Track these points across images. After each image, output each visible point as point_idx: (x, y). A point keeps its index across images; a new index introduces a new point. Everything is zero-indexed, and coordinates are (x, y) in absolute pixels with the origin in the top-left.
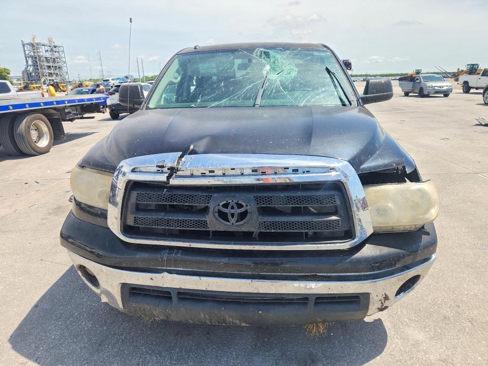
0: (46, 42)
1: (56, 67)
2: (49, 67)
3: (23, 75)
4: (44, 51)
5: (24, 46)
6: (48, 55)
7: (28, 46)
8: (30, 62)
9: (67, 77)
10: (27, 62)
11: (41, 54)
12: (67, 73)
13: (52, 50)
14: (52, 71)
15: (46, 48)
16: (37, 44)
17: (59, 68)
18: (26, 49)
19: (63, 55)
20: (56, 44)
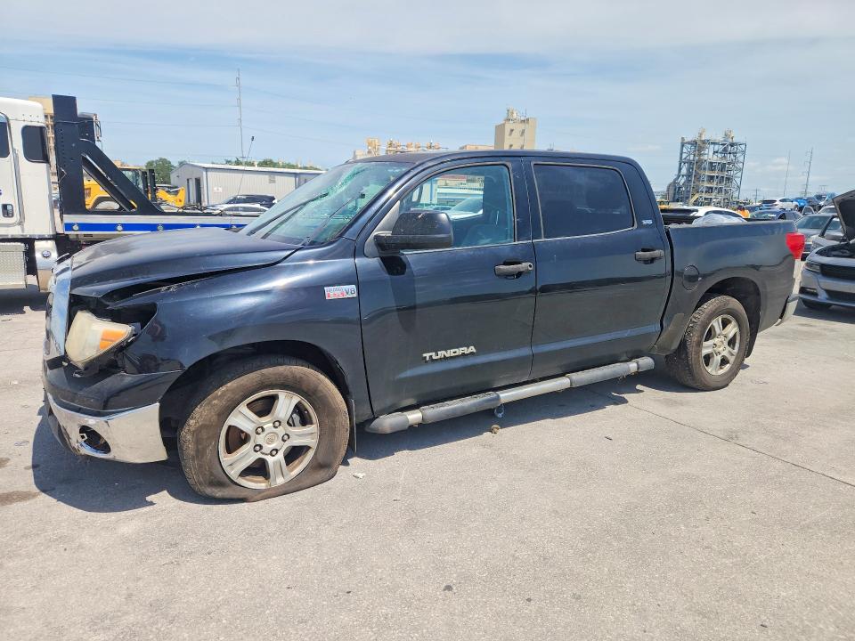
0: (720, 138)
1: (723, 177)
2: (711, 178)
3: (668, 190)
4: (711, 153)
5: (683, 146)
6: (715, 159)
7: (689, 146)
8: (684, 171)
9: (736, 194)
10: (680, 169)
11: (705, 157)
12: (739, 187)
13: (725, 150)
14: (714, 185)
15: (716, 147)
16: (704, 142)
17: (728, 179)
18: (685, 150)
19: (741, 159)
20: (735, 140)
